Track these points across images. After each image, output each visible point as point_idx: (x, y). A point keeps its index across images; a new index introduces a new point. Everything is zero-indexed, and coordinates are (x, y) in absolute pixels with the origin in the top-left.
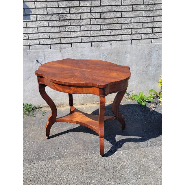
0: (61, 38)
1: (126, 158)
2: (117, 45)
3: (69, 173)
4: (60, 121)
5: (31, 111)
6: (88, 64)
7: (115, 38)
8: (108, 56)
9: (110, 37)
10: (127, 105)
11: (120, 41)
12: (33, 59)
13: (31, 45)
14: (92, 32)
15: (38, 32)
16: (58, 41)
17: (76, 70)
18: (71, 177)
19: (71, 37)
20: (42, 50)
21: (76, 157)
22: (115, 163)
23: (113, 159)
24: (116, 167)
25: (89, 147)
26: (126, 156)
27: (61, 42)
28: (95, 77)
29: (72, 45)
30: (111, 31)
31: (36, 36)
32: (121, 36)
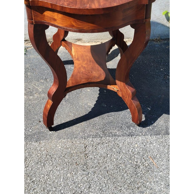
1: (158, 150)
3: (52, 170)
18: (54, 177)
21: (69, 140)
22: (137, 158)
23: (134, 151)
24: (137, 167)
25: (93, 124)
26: (159, 146)
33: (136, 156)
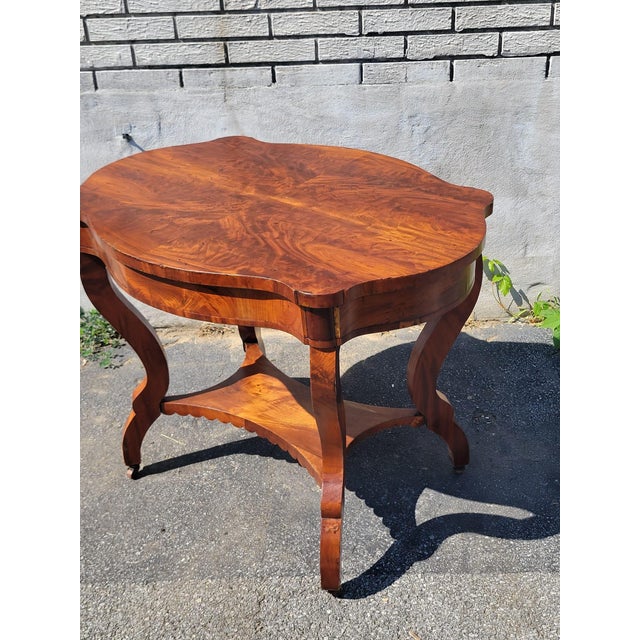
0: (227, 39)
1: (438, 616)
2: (478, 77)
4: (184, 411)
5: (111, 341)
6: (309, 168)
7: (471, 44)
9: (447, 38)
10: (505, 344)
11: (493, 57)
12: (111, 130)
13: (99, 70)
14: (364, 13)
15: (127, 10)
16: (213, 54)
17: (239, 197)
19: (271, 37)
20: (146, 93)
23: (376, 615)
25: (288, 540)
26: (440, 604)
27: (227, 59)
28: (303, 245)
29: (277, 72)
30: (453, 12)
31: (118, 28)
32: (500, 37)
33: (380, 630)
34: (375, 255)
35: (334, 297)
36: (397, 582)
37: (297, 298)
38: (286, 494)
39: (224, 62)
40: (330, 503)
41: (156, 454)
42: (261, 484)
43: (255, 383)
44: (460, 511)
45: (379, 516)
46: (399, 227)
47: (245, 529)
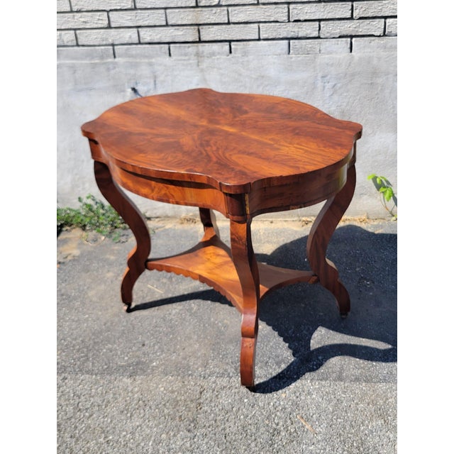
0: (200, 25)
1: (318, 407)
2: (369, 50)
3: (140, 425)
4: (160, 268)
5: (121, 226)
6: (245, 108)
7: (365, 27)
8: (339, 85)
9: (348, 23)
10: (387, 235)
11: (380, 36)
12: (124, 85)
13: (117, 45)
14: (291, 7)
15: (135, 6)
16: (191, 35)
17: (196, 126)
18: (141, 438)
19: (229, 23)
20: (146, 60)
21: (179, 378)
22: (280, 418)
23: (277, 404)
24: (276, 432)
25: (224, 355)
26: (320, 400)
27: (200, 38)
28: (230, 155)
29: (233, 47)
30: (352, 6)
31: (130, 18)
32: (385, 23)
33: (278, 413)
34: (275, 162)
35: (244, 187)
36: (293, 384)
37: (221, 187)
38: (226, 326)
39: (198, 40)
40: (247, 328)
41: (143, 298)
42: (210, 319)
43: (208, 252)
44: (341, 342)
45: (286, 342)
46: (295, 145)
47: (197, 346)
